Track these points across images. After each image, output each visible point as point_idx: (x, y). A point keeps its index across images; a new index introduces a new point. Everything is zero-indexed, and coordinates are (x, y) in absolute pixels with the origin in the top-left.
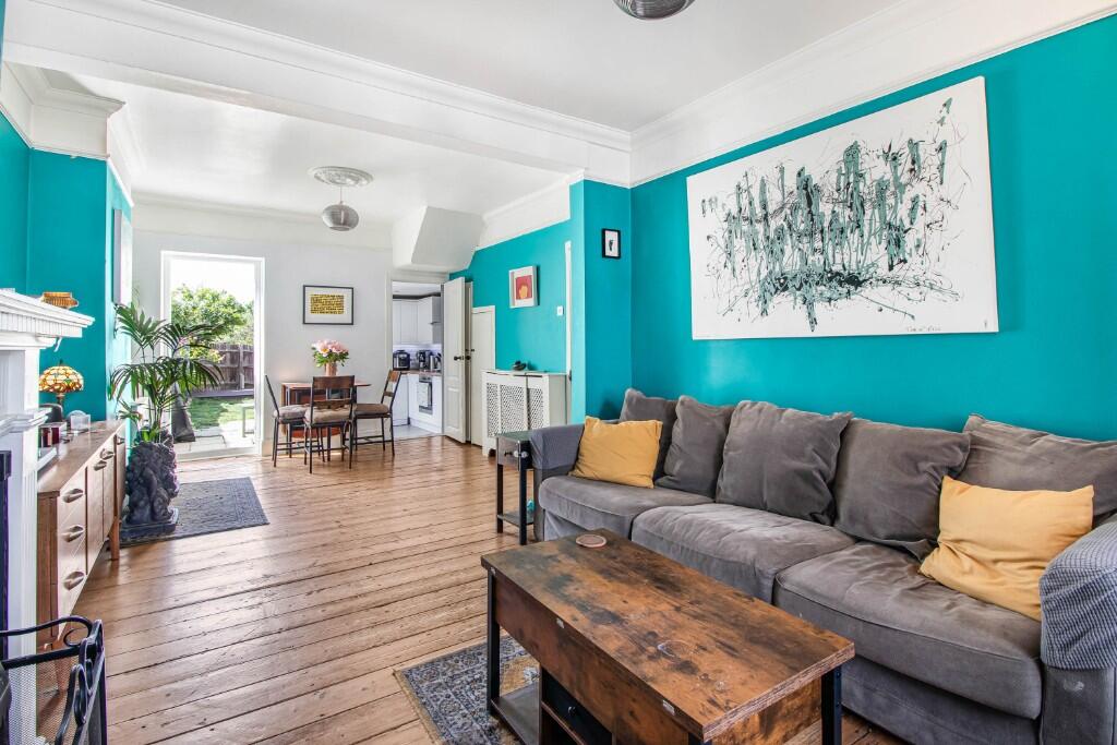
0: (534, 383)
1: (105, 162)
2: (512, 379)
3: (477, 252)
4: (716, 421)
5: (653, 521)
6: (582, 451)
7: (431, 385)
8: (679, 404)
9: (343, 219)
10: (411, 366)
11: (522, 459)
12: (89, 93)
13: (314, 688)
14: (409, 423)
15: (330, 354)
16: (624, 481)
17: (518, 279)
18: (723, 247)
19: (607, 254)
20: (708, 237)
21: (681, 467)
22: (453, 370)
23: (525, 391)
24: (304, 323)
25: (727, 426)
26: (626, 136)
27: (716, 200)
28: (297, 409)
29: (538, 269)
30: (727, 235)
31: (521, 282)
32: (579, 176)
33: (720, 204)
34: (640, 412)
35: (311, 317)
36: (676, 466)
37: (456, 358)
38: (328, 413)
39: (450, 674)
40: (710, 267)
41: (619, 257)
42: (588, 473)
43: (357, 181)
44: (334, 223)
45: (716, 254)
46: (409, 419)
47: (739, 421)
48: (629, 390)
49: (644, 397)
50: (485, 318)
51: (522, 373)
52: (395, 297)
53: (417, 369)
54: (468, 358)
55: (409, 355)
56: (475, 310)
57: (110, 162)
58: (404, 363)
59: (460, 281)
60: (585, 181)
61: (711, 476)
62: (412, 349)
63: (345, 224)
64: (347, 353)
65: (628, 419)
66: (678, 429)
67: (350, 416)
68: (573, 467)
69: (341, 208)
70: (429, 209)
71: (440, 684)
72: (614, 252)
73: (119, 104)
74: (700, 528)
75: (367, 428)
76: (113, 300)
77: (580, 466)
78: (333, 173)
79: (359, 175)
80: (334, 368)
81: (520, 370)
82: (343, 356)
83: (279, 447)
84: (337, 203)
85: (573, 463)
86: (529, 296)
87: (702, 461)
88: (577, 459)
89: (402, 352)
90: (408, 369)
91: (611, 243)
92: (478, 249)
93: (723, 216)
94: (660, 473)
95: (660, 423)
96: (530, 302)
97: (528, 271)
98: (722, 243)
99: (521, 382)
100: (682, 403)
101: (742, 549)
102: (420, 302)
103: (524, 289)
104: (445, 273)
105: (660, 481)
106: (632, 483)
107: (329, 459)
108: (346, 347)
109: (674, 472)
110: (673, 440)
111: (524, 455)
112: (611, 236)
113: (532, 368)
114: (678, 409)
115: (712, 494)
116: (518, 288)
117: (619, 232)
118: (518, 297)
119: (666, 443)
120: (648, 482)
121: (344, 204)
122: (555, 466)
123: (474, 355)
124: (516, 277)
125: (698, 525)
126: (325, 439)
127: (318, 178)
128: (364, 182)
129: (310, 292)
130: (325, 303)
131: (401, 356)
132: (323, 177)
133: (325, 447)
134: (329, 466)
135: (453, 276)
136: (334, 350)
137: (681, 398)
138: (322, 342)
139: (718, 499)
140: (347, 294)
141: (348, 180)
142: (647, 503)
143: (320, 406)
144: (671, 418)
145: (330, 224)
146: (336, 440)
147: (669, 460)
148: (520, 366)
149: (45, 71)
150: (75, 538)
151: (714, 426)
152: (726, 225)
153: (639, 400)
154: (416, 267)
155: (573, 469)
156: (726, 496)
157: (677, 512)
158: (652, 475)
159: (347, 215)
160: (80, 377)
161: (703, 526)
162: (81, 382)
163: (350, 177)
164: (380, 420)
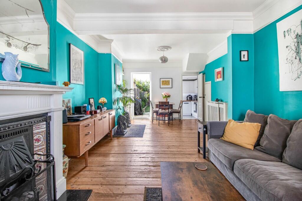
0: (221, 106)
1: (111, 54)
2: (215, 105)
3: (206, 65)
4: (286, 127)
5: (242, 164)
6: (225, 131)
7: (196, 105)
8: (268, 118)
9: (164, 60)
10: (193, 99)
11: (204, 131)
12: (107, 39)
13: (126, 184)
14: (192, 115)
15: (166, 96)
16: (240, 145)
17: (217, 72)
18: (295, 50)
19: (242, 60)
20: (287, 47)
21: (266, 144)
22: (200, 100)
23: (218, 109)
24: (160, 88)
25: (291, 129)
26: (251, 14)
27: (291, 29)
28: (157, 109)
29: (223, 68)
30: (296, 44)
31: (219, 73)
32: (229, 34)
33: (292, 31)
34: (252, 119)
35: (162, 86)
36: (264, 143)
37: (200, 97)
38: (163, 111)
39: (158, 194)
40: (288, 60)
41: (248, 61)
42: (226, 139)
43: (167, 49)
44: (162, 61)
45: (291, 55)
46: (192, 114)
47: (297, 128)
48: (248, 111)
49: (255, 114)
50: (208, 85)
51: (217, 102)
52: (183, 80)
53: (194, 100)
54: (204, 97)
55: (192, 96)
56: (206, 83)
57: (112, 53)
58: (190, 98)
59: (201, 74)
60: (232, 34)
61: (280, 150)
62: (193, 95)
63: (164, 61)
64: (170, 96)
65: (247, 121)
66: (267, 128)
67: (168, 112)
68: (222, 136)
69: (164, 57)
70: (190, 54)
71: (154, 196)
72: (246, 59)
73: (112, 40)
74: (261, 173)
75: (175, 116)
76: (115, 83)
77: (224, 136)
78: (161, 48)
79: (167, 47)
80: (167, 100)
81: (217, 101)
82: (169, 96)
83: (154, 118)
84: (163, 56)
85: (222, 135)
86: (221, 77)
87: (277, 143)
88: (223, 134)
89: (190, 95)
90: (192, 100)
91: (244, 56)
92: (206, 64)
93: (294, 36)
94: (257, 144)
95: (260, 124)
96: (221, 79)
97: (220, 69)
98: (294, 48)
99: (217, 105)
100: (270, 117)
101: (277, 189)
102: (195, 81)
103: (219, 75)
104: (198, 72)
105: (257, 147)
106: (244, 146)
107: (165, 123)
108: (170, 94)
109: (263, 145)
110: (265, 132)
111: (205, 129)
112: (244, 53)
113: (222, 101)
114: (269, 120)
115: (281, 158)
116: (217, 75)
117: (248, 51)
118: (218, 78)
119: (261, 133)
120: (252, 147)
121: (164, 56)
122: (215, 135)
123: (206, 97)
124: (217, 71)
125: (261, 171)
126: (164, 118)
127: (158, 50)
128: (170, 49)
129: (162, 80)
130: (165, 82)
131: (190, 96)
132: (159, 49)
133: (164, 120)
134: (165, 125)
135: (200, 73)
136: (166, 95)
137: (270, 115)
138: (164, 92)
139: (283, 161)
140: (170, 80)
141: (165, 49)
142: (244, 155)
143: (162, 109)
144: (265, 124)
145: (161, 62)
146: (167, 118)
147: (262, 140)
148: (217, 100)
149: (98, 35)
150: (87, 135)
151: (285, 128)
152: (296, 40)
153: (252, 114)
154: (189, 71)
155: (222, 137)
156: (286, 160)
157: (255, 163)
158: (254, 144)
159: (165, 59)
160: (106, 100)
161: (263, 172)
162: (106, 101)
163: (166, 48)
164: (178, 114)
